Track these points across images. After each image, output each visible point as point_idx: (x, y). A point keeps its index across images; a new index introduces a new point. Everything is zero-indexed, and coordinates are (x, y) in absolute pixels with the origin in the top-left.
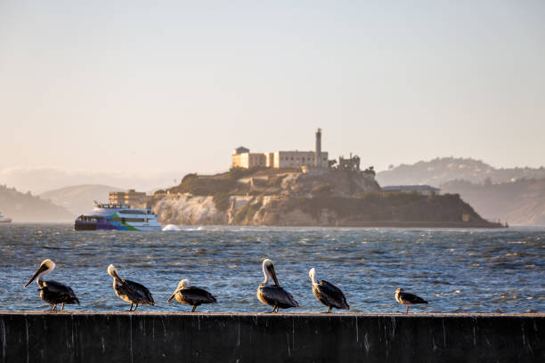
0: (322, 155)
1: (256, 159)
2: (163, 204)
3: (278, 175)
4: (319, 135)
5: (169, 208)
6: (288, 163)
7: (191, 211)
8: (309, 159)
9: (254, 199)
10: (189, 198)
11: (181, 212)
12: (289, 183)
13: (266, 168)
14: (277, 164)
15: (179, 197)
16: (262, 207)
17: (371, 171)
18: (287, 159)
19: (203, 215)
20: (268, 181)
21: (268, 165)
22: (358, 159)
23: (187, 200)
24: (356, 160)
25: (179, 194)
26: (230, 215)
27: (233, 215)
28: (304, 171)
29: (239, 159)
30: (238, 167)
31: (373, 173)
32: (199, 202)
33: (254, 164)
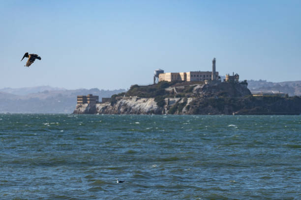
0: (216, 74)
1: (175, 76)
2: (121, 103)
3: (191, 86)
4: (214, 62)
5: (125, 105)
6: (195, 78)
7: (139, 107)
8: (207, 76)
9: (180, 100)
10: (137, 99)
11: (133, 108)
12: (198, 90)
13: (182, 81)
14: (188, 79)
15: (131, 98)
16: (187, 105)
17: (245, 83)
18: (195, 76)
19: (149, 109)
20: (185, 89)
21: (183, 79)
22: (238, 76)
23: (136, 101)
24: (237, 76)
25: (131, 97)
26: (166, 109)
27: (168, 109)
28: (206, 83)
29: (164, 76)
30: (164, 81)
31: (247, 84)
32: (144, 101)
33: (174, 79)
